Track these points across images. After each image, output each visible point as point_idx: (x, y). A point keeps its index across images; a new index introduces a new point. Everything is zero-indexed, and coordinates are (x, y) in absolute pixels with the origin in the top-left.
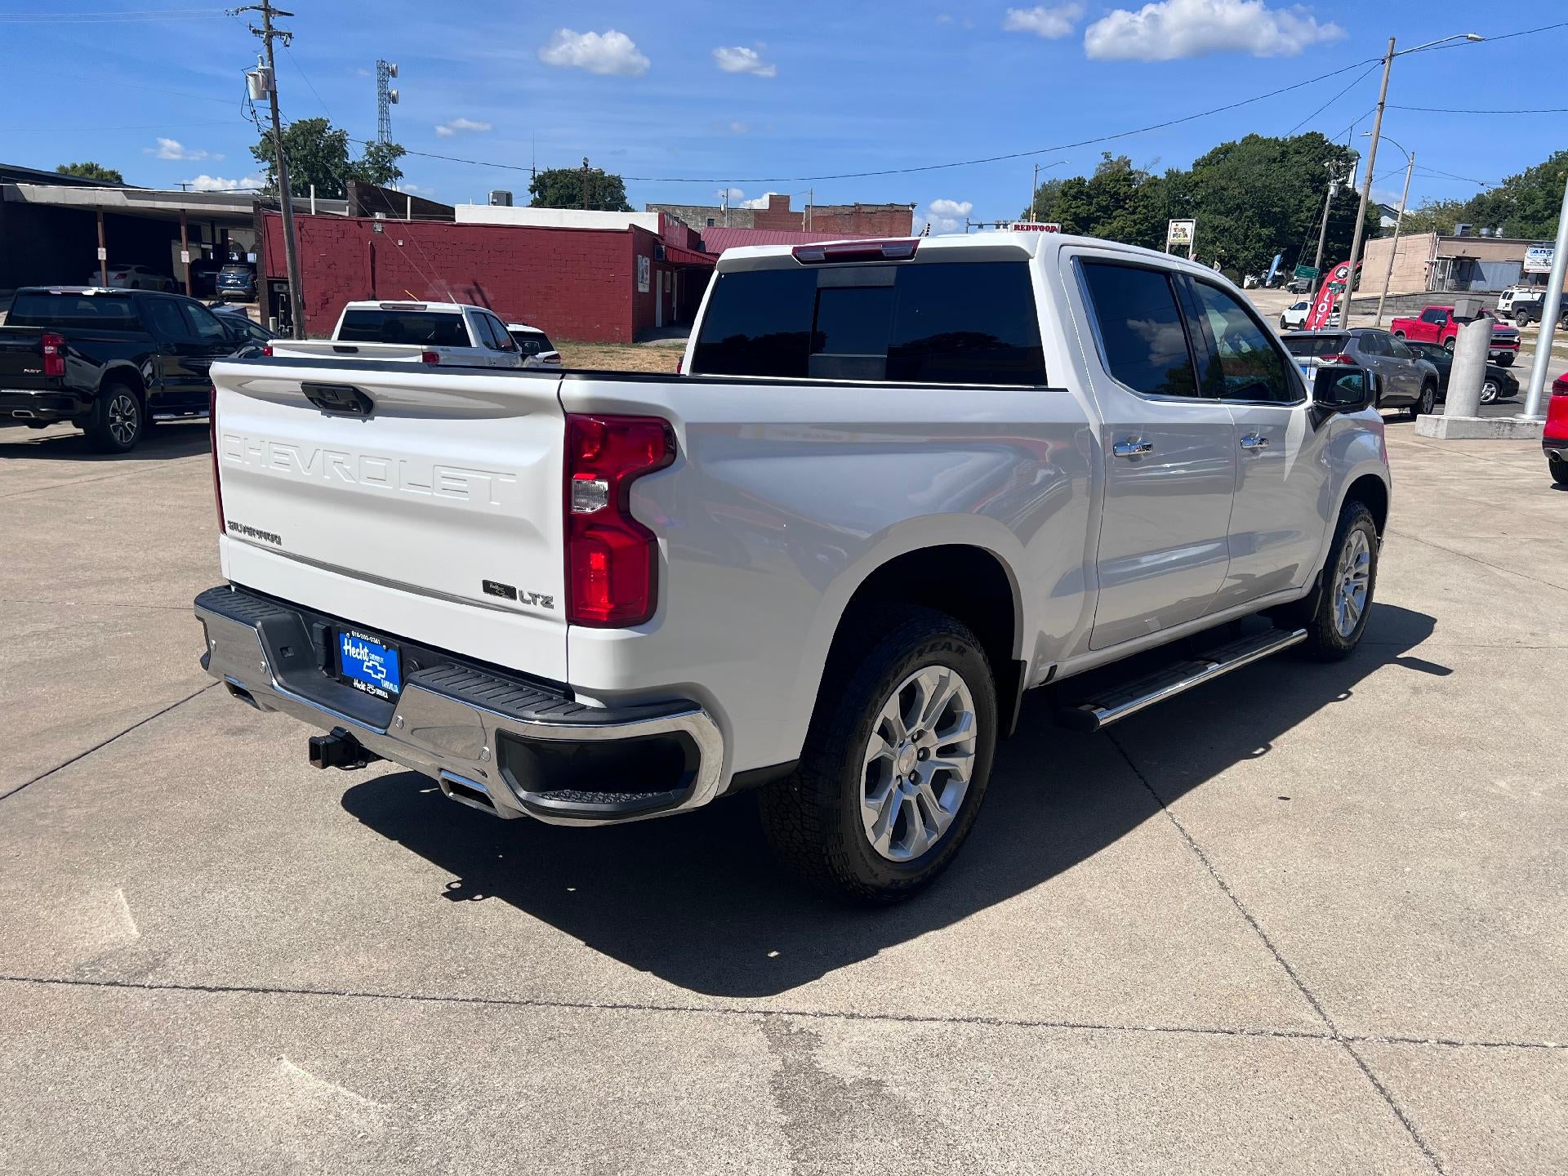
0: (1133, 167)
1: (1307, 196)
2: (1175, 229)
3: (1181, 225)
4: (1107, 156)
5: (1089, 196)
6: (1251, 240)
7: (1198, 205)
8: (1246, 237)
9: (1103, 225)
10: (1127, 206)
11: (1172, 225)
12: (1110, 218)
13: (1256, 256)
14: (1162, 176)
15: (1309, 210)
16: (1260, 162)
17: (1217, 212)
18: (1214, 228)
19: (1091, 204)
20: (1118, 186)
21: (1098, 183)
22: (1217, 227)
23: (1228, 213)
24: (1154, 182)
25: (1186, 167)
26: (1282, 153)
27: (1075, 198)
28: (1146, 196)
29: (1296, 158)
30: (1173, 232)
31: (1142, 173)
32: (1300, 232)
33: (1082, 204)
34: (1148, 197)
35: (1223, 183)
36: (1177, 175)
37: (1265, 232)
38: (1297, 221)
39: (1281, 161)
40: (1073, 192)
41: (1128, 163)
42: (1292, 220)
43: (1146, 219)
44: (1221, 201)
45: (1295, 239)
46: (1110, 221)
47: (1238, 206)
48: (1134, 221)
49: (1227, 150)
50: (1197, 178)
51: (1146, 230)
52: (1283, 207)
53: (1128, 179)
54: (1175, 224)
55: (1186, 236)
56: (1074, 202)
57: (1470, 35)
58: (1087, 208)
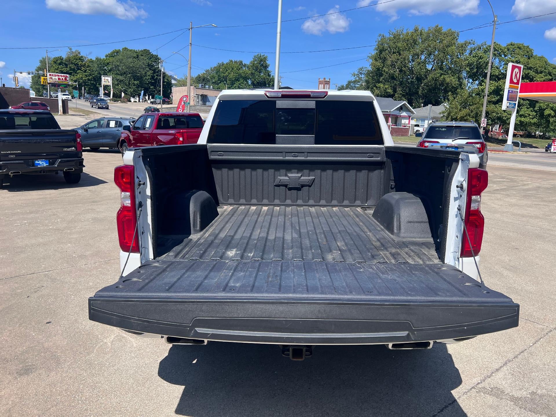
0: (82, 55)
1: (148, 71)
2: (104, 79)
3: (106, 78)
4: (70, 49)
5: (65, 64)
6: (131, 85)
7: (110, 71)
8: (129, 84)
9: (73, 76)
10: (82, 69)
11: (103, 78)
12: (76, 73)
13: (134, 91)
14: (94, 59)
15: (149, 76)
16: (130, 58)
17: (117, 74)
18: (118, 80)
19: (67, 67)
20: (77, 61)
21: (69, 60)
22: (119, 80)
23: (121, 75)
24: (91, 61)
25: (103, 57)
26: (137, 55)
27: (60, 64)
28: (88, 66)
29: (142, 57)
30: (104, 81)
31: (86, 58)
32: (147, 83)
33: (64, 67)
34: (90, 67)
35: (118, 64)
36: (100, 59)
37: (136, 82)
38: (146, 79)
39: (137, 58)
40: (59, 62)
41: (79, 53)
42: (144, 78)
43: (90, 75)
44: (119, 70)
45: (146, 86)
46: (76, 74)
47: (125, 73)
48: (86, 75)
49: (118, 52)
50: (108, 61)
51: (91, 79)
52: (140, 74)
53: (81, 59)
54: (104, 78)
55: (109, 82)
56: (60, 66)
57: (213, 25)
58: (66, 69)
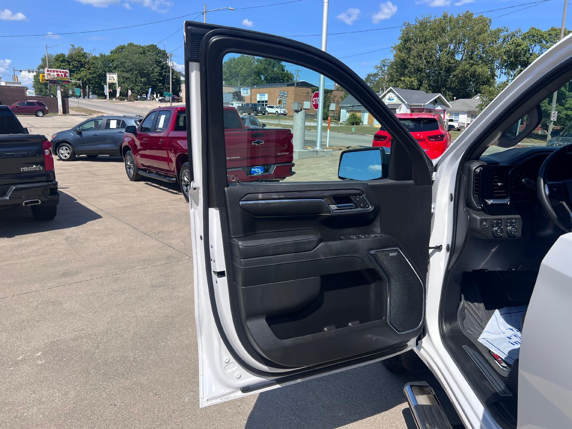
0: (85, 51)
1: (155, 67)
2: (110, 77)
3: (112, 75)
4: (73, 46)
5: (68, 61)
6: (138, 83)
7: (115, 68)
8: (136, 81)
9: (77, 74)
10: (86, 67)
11: (108, 75)
12: (79, 71)
13: (141, 89)
14: (98, 56)
15: (157, 73)
16: (136, 53)
17: (123, 71)
18: (123, 77)
19: (70, 65)
20: (80, 58)
21: (71, 57)
22: (125, 77)
23: (127, 72)
24: (95, 58)
25: (108, 53)
26: (144, 51)
27: (62, 62)
28: (93, 63)
29: (149, 53)
30: (109, 78)
31: (89, 54)
32: (155, 81)
33: (66, 65)
34: (94, 64)
35: (124, 60)
36: (105, 56)
37: (143, 80)
38: (153, 76)
39: (144, 53)
40: (61, 59)
41: (82, 49)
42: (152, 75)
43: (95, 73)
44: (125, 67)
45: (153, 83)
46: (79, 72)
47: (131, 70)
48: (90, 73)
49: (123, 48)
50: (112, 58)
51: (96, 77)
52: (148, 71)
53: (84, 55)
54: (109, 75)
55: (114, 80)
56: (62, 64)
57: (230, 8)
58: (68, 66)
